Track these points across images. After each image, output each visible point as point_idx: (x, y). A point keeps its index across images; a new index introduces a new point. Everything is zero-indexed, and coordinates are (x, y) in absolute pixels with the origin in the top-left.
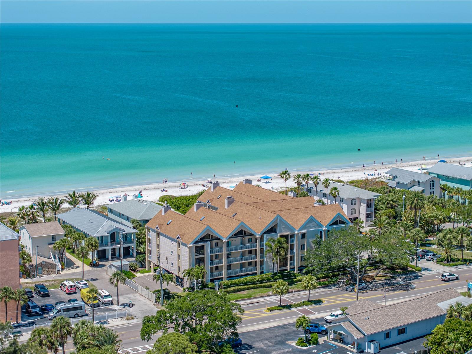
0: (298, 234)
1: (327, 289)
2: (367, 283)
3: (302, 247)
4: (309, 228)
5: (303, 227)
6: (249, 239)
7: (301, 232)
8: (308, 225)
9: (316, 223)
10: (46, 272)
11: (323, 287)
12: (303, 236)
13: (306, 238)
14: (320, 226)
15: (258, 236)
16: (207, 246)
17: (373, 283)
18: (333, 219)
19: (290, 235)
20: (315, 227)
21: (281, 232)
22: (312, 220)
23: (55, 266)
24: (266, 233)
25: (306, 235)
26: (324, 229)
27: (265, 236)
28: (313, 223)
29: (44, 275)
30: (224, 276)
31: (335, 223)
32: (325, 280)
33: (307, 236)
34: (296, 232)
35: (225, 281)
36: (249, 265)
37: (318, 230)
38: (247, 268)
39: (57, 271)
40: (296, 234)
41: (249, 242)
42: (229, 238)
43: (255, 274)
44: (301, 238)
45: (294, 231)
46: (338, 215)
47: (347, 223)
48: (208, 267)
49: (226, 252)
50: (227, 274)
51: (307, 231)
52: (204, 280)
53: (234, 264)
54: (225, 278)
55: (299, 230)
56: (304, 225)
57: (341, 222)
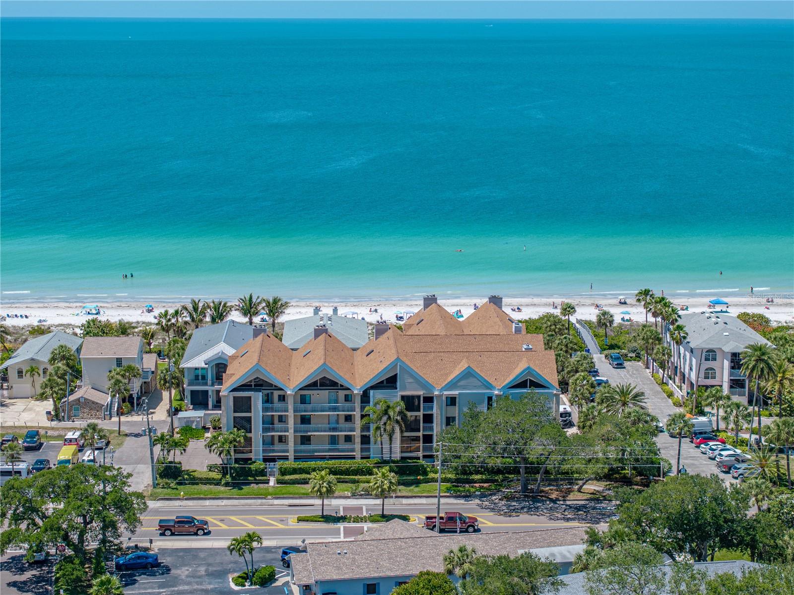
0: (440, 396)
1: (462, 501)
2: (546, 501)
3: (449, 421)
4: (464, 388)
5: (452, 385)
6: (345, 395)
7: (445, 393)
8: (462, 383)
9: (478, 379)
10: (85, 414)
11: (457, 497)
12: (452, 401)
13: (457, 405)
14: (489, 386)
15: (357, 391)
16: (257, 398)
17: (558, 502)
18: (517, 376)
19: (424, 397)
20: (476, 387)
21: (404, 388)
22: (468, 374)
23: (101, 408)
24: (373, 387)
25: (457, 400)
26: (496, 392)
27: (372, 392)
28: (472, 380)
29: (83, 418)
30: (291, 455)
31: (522, 385)
32: (485, 485)
33: (459, 401)
34: (436, 393)
35: (291, 464)
36: (345, 441)
37: (485, 393)
38: (343, 446)
39: (105, 415)
40: (438, 396)
41: (345, 401)
42: (300, 389)
43: (353, 457)
44: (447, 405)
45: (432, 390)
46: (529, 370)
47: (548, 388)
48: (257, 433)
49: (292, 412)
50: (295, 451)
51: (460, 394)
52: (252, 456)
53: (318, 435)
54: (291, 457)
55: (442, 390)
56: (454, 382)
57: (535, 385)
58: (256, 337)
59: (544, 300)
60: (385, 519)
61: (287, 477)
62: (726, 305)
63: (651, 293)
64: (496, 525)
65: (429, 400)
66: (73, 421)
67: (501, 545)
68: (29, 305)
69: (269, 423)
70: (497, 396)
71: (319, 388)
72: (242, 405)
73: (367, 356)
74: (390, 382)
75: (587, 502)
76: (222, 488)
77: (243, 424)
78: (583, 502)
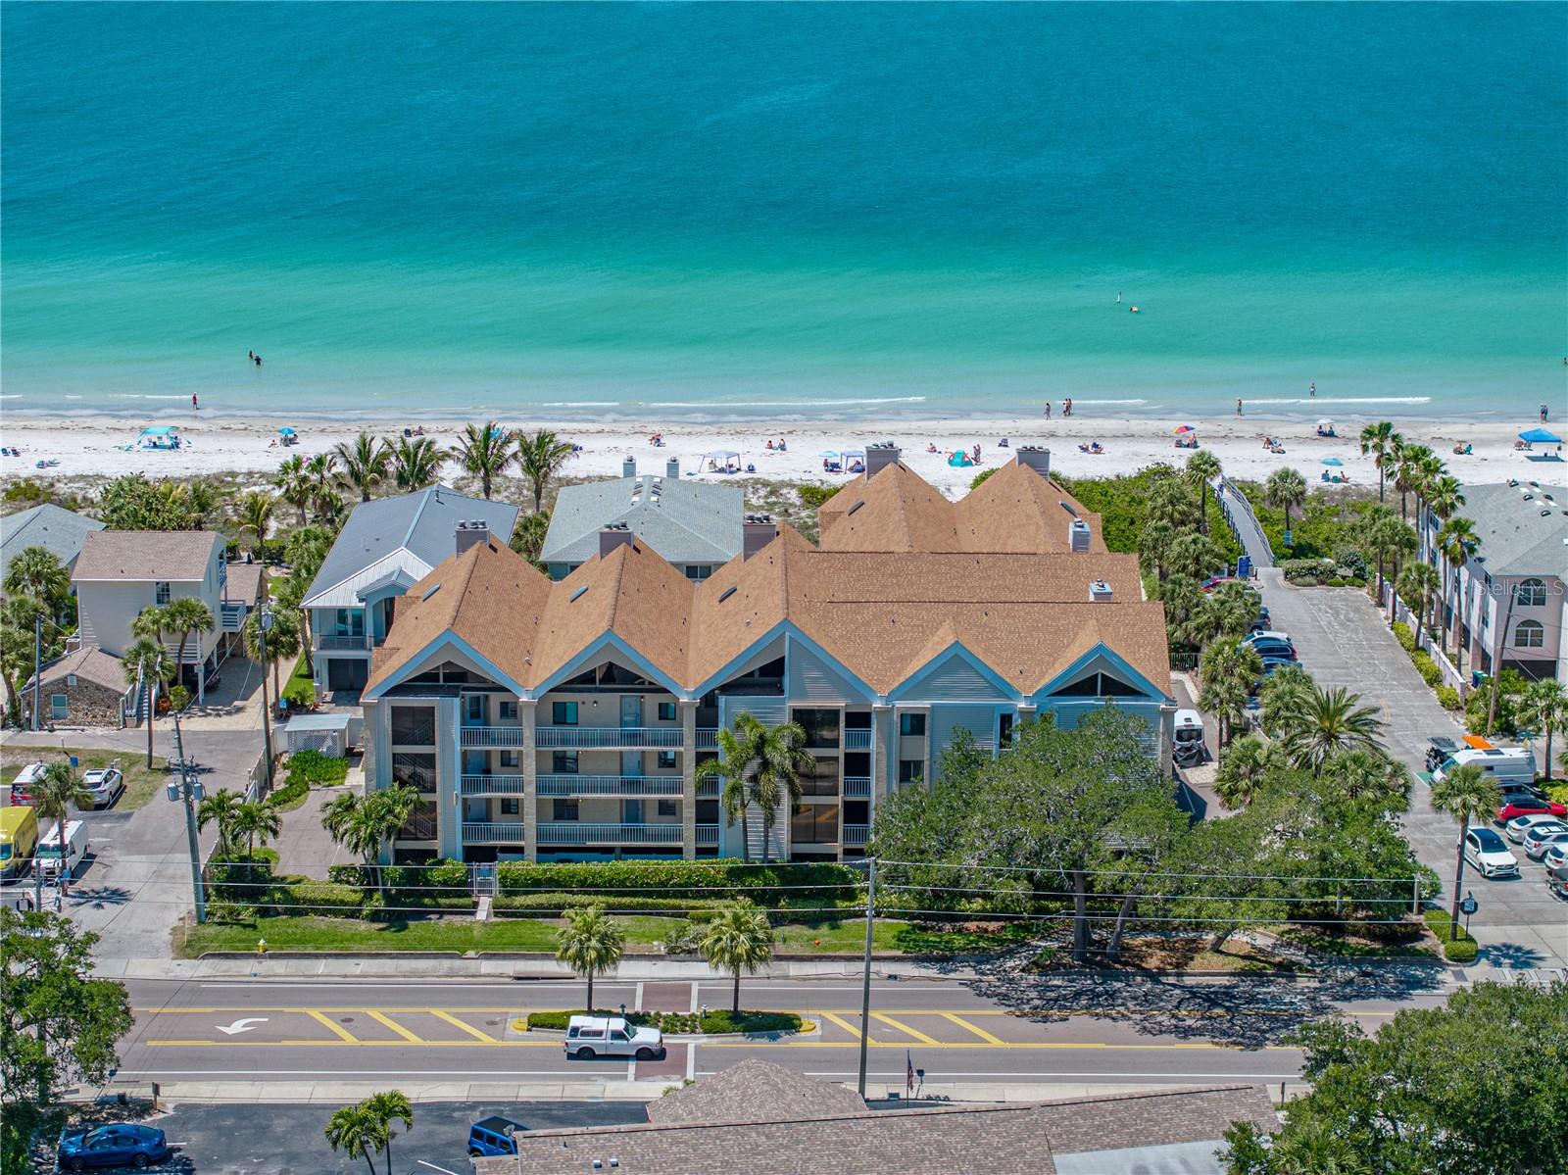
0: (886, 713)
1: (932, 972)
2: (1134, 975)
3: (908, 770)
4: (945, 692)
5: (917, 686)
6: (660, 705)
7: (900, 704)
8: (941, 681)
9: (978, 673)
10: (80, 715)
11: (918, 960)
12: (915, 724)
13: (927, 733)
14: (1003, 689)
15: (687, 697)
16: (449, 712)
17: (1164, 979)
18: (1072, 667)
19: (847, 714)
20: (972, 692)
21: (803, 694)
22: (956, 661)
23: (117, 700)
24: (728, 688)
25: (928, 721)
26: (1022, 705)
27: (722, 699)
28: (964, 675)
29: (74, 723)
30: (530, 843)
31: (1084, 687)
33: (932, 724)
34: (877, 704)
35: (528, 866)
36: (660, 813)
37: (994, 707)
38: (654, 823)
39: (125, 716)
40: (881, 712)
41: (660, 718)
42: (551, 690)
43: (678, 851)
44: (902, 734)
45: (868, 700)
46: (1100, 653)
47: (1146, 695)
48: (449, 795)
49: (533, 744)
50: (540, 836)
51: (934, 706)
52: (437, 845)
53: (594, 800)
54: (531, 850)
55: (890, 698)
56: (921, 677)
57: (1114, 688)
58: (464, 551)
59: (1153, 425)
60: (740, 1026)
61: (519, 900)
62: (1557, 444)
63: (1393, 432)
64: (1009, 1045)
65: (860, 720)
66: (52, 730)
67: (1010, 1144)
68: (28, 423)
69: (477, 770)
70: (1023, 713)
71: (598, 685)
72: (413, 727)
73: (721, 601)
74: (768, 677)
75: (1234, 980)
76: (362, 926)
77: (413, 772)
78: (1225, 981)
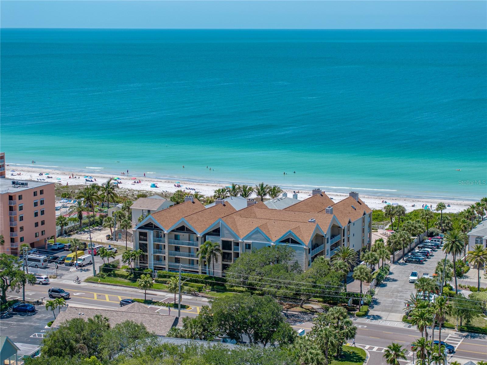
4: (255, 239)
5: (249, 237)
6: (197, 237)
7: (245, 241)
8: (254, 236)
9: (263, 235)
10: (124, 238)
12: (249, 246)
13: (251, 249)
14: (268, 240)
15: (199, 235)
18: (284, 236)
19: (233, 242)
20: (261, 240)
21: (223, 237)
22: (257, 231)
24: (208, 234)
26: (272, 244)
27: (207, 236)
28: (259, 235)
30: (167, 267)
31: (287, 241)
33: (252, 246)
34: (240, 241)
35: (165, 272)
36: (196, 263)
37: (266, 244)
40: (241, 242)
42: (171, 231)
43: (198, 272)
44: (246, 248)
45: (238, 239)
46: (290, 233)
47: (301, 244)
48: (150, 253)
49: (167, 243)
50: (169, 266)
51: (252, 243)
52: (148, 265)
53: (183, 258)
54: (167, 269)
55: (242, 240)
56: (250, 235)
57: (294, 242)
61: (161, 279)
65: (237, 244)
69: (158, 247)
70: (273, 246)
71: (185, 232)
72: (143, 237)
74: (216, 232)
77: (143, 247)
